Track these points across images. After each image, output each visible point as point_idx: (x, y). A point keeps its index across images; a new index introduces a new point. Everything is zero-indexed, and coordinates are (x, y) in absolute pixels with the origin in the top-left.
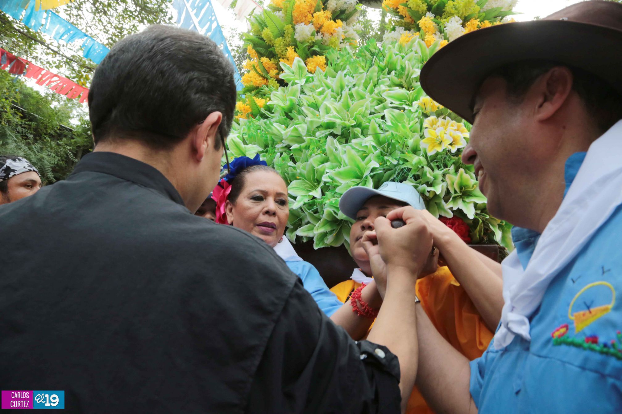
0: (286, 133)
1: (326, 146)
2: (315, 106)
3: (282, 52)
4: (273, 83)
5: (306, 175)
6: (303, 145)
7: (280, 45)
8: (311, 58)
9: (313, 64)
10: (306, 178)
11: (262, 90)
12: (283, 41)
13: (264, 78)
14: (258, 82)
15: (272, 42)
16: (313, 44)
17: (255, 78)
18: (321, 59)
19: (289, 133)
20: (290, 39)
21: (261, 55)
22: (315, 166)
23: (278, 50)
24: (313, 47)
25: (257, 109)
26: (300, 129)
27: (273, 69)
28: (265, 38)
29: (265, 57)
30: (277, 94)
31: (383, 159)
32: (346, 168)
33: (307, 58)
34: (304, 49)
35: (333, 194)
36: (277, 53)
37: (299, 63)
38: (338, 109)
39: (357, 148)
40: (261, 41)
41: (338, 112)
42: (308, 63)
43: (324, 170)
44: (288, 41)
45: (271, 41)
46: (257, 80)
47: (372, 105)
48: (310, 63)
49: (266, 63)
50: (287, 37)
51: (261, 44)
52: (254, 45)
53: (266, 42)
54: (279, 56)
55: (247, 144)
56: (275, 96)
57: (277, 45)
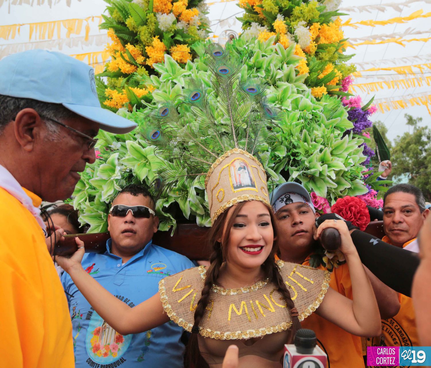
3: (147, 40)
4: (142, 71)
7: (145, 34)
8: (175, 47)
9: (178, 53)
12: (148, 30)
13: (132, 65)
14: (127, 69)
15: (136, 29)
16: (176, 33)
17: (124, 66)
18: (184, 48)
20: (154, 27)
21: (125, 42)
23: (143, 37)
24: (176, 36)
25: (136, 100)
27: (139, 56)
28: (128, 26)
29: (129, 44)
34: (169, 39)
36: (142, 41)
42: (173, 51)
44: (152, 29)
45: (134, 29)
46: (125, 67)
48: (175, 52)
49: (132, 51)
50: (151, 26)
54: (144, 44)
57: (142, 33)
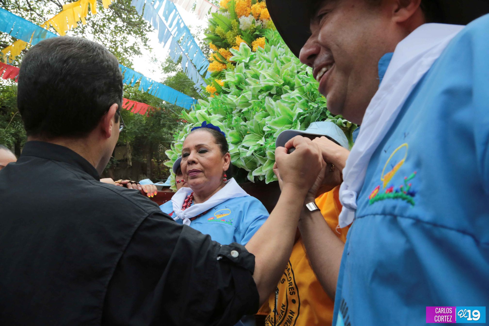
0: (237, 101)
1: (265, 104)
2: (256, 76)
3: (233, 41)
4: (229, 65)
5: (254, 129)
6: (250, 107)
7: (230, 37)
8: (255, 41)
9: (257, 45)
10: (255, 131)
11: (223, 74)
12: (232, 33)
13: (224, 64)
14: (220, 68)
16: (255, 30)
18: (262, 40)
19: (239, 101)
20: (237, 30)
21: (219, 47)
22: (258, 121)
23: (229, 41)
24: (255, 32)
25: (220, 89)
26: (246, 96)
27: (229, 56)
28: (219, 34)
29: (221, 49)
30: (229, 73)
31: (307, 105)
32: (280, 117)
33: (252, 42)
34: (248, 35)
35: (272, 139)
36: (229, 43)
37: (244, 47)
38: (271, 75)
39: (286, 100)
40: (217, 37)
41: (271, 77)
42: (254, 45)
43: (265, 122)
45: (224, 35)
46: (218, 66)
47: (298, 66)
48: (255, 45)
49: (223, 52)
50: (235, 30)
51: (217, 39)
52: (213, 41)
53: (220, 37)
54: (231, 45)
55: (211, 115)
56: (228, 75)
57: (228, 37)
